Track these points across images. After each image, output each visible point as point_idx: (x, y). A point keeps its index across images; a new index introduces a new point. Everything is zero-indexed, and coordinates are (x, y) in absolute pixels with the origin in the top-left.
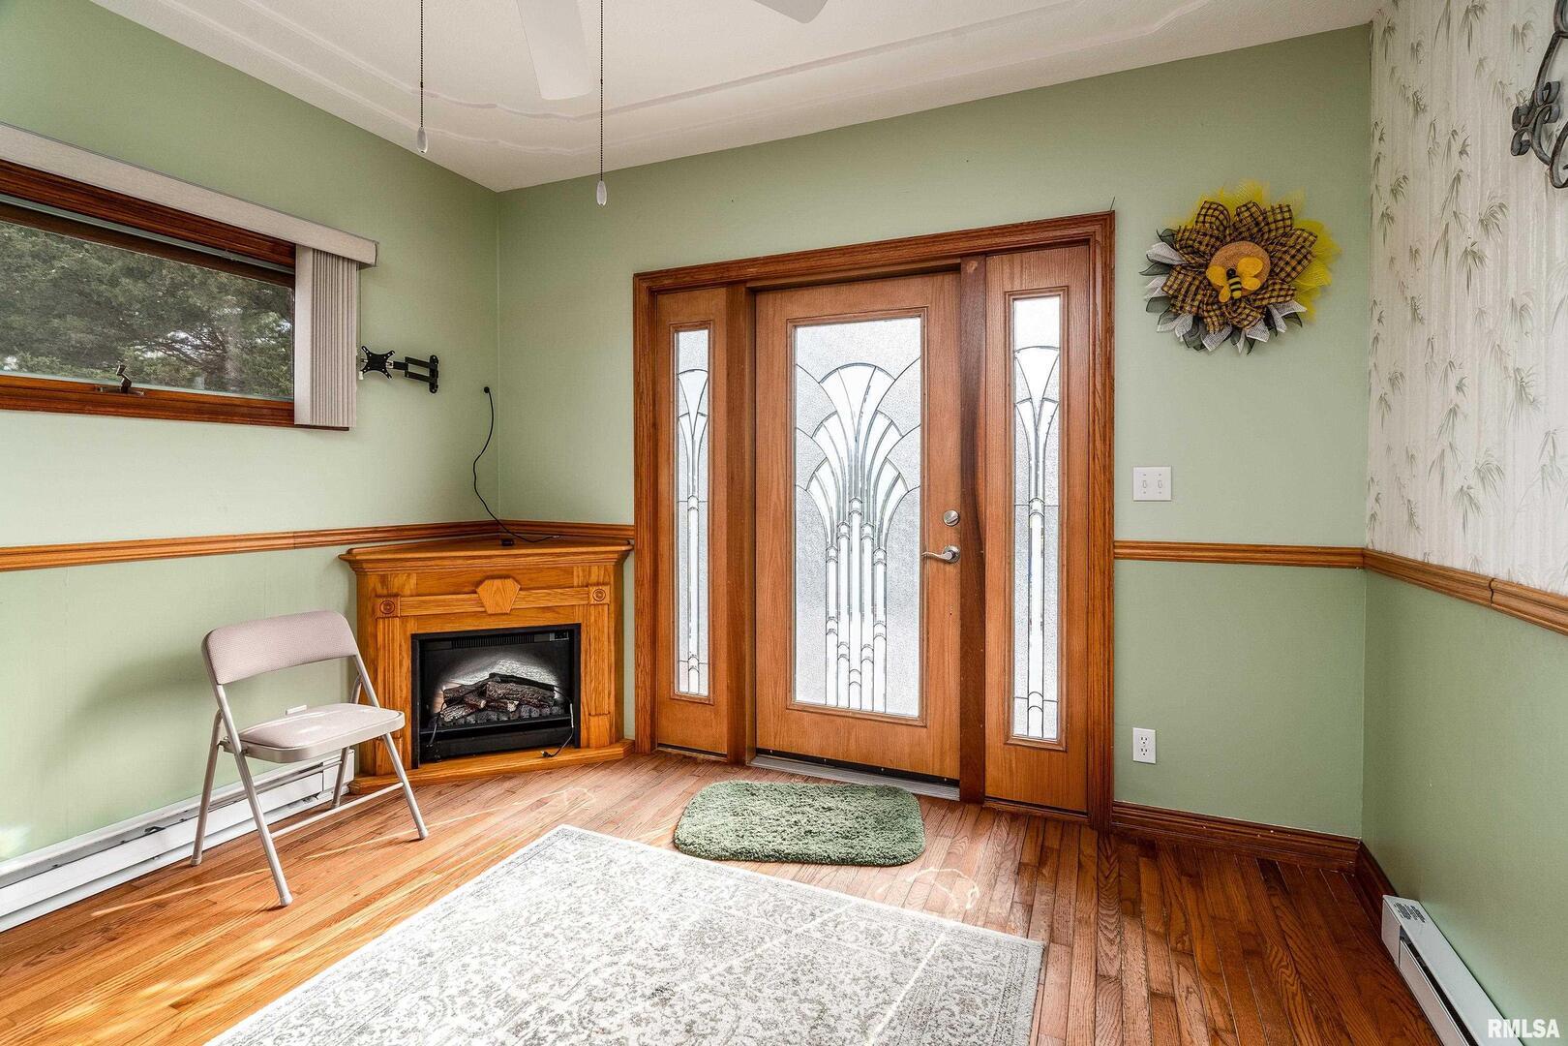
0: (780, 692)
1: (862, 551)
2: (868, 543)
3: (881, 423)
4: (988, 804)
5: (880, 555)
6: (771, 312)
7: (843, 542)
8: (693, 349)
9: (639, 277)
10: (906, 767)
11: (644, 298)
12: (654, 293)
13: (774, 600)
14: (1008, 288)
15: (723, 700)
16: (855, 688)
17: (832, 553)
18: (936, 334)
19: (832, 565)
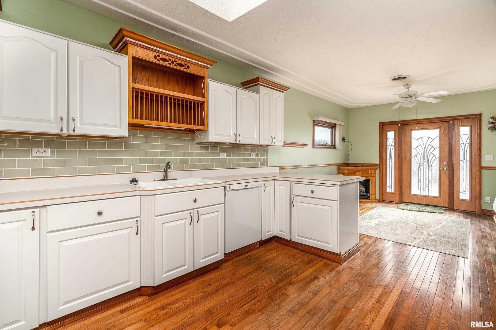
0: (408, 192)
1: (426, 168)
2: (427, 167)
3: (430, 147)
4: (454, 210)
5: (430, 169)
6: (406, 128)
7: (422, 167)
8: (391, 135)
9: (380, 123)
10: (436, 205)
11: (381, 126)
12: (383, 125)
13: (407, 176)
14: (459, 125)
15: (397, 193)
16: (425, 191)
17: (420, 169)
18: (442, 132)
19: (420, 171)
